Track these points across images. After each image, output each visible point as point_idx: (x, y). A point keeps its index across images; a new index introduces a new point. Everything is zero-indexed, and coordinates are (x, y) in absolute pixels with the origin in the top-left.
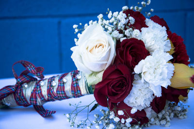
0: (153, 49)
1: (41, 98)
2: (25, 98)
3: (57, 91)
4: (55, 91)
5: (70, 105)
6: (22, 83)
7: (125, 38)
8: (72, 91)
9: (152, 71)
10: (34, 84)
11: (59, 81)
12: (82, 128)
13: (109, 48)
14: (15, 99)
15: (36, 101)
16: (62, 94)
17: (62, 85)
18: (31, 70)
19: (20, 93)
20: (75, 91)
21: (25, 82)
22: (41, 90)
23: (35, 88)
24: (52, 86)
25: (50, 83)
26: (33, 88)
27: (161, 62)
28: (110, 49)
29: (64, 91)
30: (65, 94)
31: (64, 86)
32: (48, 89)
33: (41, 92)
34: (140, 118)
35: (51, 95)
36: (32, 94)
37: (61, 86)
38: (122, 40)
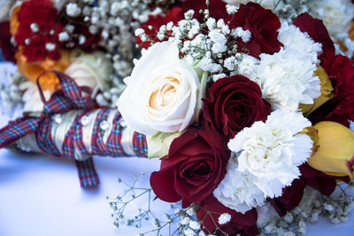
0: (277, 100)
1: (80, 149)
2: (54, 144)
3: (108, 142)
4: (105, 140)
5: (120, 181)
6: (53, 113)
7: (223, 76)
8: (134, 146)
9: (260, 153)
10: (73, 119)
11: (114, 122)
12: (137, 226)
13: (187, 96)
14: (38, 143)
15: (73, 153)
16: (116, 149)
17: (117, 132)
18: (70, 90)
19: (46, 133)
20: (138, 147)
21: (57, 113)
22: (81, 133)
23: (72, 128)
24: (101, 130)
25: (98, 125)
26: (68, 128)
27: (283, 135)
28: (189, 97)
29: (120, 144)
30: (122, 149)
31: (120, 135)
32: (93, 135)
33: (81, 138)
34: (241, 228)
35: (97, 146)
36: (66, 138)
37: (115, 133)
38: (216, 78)
